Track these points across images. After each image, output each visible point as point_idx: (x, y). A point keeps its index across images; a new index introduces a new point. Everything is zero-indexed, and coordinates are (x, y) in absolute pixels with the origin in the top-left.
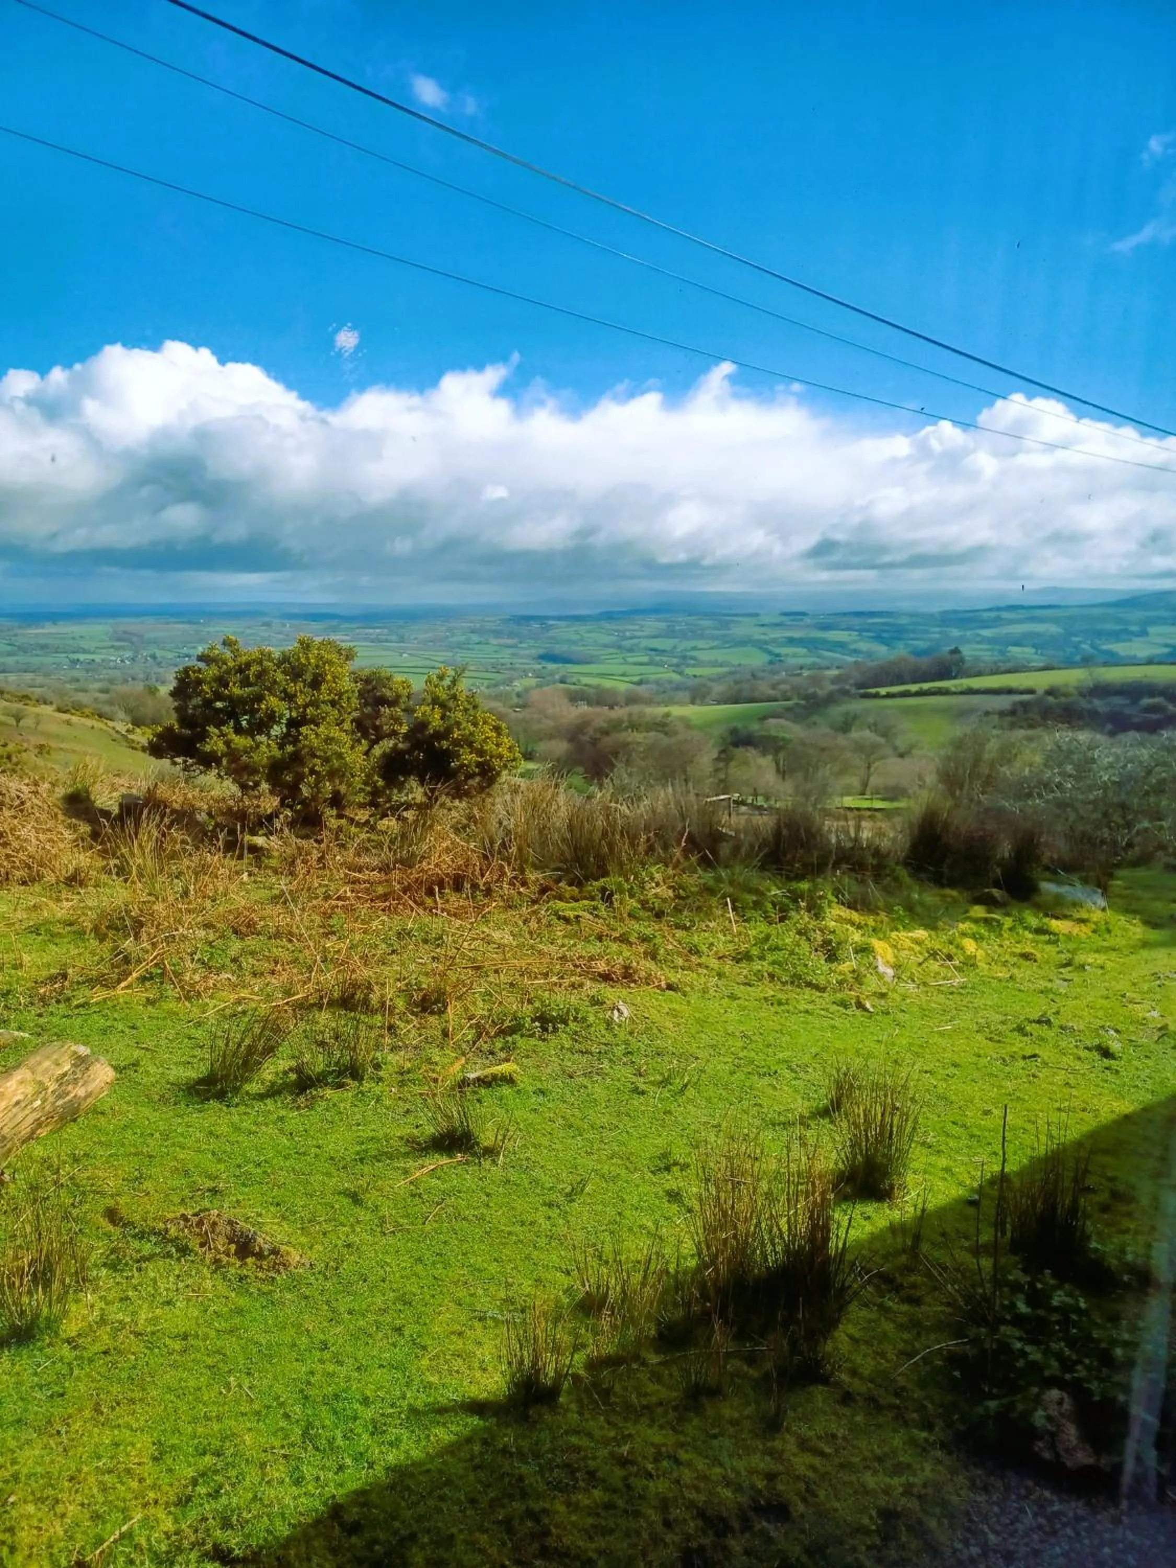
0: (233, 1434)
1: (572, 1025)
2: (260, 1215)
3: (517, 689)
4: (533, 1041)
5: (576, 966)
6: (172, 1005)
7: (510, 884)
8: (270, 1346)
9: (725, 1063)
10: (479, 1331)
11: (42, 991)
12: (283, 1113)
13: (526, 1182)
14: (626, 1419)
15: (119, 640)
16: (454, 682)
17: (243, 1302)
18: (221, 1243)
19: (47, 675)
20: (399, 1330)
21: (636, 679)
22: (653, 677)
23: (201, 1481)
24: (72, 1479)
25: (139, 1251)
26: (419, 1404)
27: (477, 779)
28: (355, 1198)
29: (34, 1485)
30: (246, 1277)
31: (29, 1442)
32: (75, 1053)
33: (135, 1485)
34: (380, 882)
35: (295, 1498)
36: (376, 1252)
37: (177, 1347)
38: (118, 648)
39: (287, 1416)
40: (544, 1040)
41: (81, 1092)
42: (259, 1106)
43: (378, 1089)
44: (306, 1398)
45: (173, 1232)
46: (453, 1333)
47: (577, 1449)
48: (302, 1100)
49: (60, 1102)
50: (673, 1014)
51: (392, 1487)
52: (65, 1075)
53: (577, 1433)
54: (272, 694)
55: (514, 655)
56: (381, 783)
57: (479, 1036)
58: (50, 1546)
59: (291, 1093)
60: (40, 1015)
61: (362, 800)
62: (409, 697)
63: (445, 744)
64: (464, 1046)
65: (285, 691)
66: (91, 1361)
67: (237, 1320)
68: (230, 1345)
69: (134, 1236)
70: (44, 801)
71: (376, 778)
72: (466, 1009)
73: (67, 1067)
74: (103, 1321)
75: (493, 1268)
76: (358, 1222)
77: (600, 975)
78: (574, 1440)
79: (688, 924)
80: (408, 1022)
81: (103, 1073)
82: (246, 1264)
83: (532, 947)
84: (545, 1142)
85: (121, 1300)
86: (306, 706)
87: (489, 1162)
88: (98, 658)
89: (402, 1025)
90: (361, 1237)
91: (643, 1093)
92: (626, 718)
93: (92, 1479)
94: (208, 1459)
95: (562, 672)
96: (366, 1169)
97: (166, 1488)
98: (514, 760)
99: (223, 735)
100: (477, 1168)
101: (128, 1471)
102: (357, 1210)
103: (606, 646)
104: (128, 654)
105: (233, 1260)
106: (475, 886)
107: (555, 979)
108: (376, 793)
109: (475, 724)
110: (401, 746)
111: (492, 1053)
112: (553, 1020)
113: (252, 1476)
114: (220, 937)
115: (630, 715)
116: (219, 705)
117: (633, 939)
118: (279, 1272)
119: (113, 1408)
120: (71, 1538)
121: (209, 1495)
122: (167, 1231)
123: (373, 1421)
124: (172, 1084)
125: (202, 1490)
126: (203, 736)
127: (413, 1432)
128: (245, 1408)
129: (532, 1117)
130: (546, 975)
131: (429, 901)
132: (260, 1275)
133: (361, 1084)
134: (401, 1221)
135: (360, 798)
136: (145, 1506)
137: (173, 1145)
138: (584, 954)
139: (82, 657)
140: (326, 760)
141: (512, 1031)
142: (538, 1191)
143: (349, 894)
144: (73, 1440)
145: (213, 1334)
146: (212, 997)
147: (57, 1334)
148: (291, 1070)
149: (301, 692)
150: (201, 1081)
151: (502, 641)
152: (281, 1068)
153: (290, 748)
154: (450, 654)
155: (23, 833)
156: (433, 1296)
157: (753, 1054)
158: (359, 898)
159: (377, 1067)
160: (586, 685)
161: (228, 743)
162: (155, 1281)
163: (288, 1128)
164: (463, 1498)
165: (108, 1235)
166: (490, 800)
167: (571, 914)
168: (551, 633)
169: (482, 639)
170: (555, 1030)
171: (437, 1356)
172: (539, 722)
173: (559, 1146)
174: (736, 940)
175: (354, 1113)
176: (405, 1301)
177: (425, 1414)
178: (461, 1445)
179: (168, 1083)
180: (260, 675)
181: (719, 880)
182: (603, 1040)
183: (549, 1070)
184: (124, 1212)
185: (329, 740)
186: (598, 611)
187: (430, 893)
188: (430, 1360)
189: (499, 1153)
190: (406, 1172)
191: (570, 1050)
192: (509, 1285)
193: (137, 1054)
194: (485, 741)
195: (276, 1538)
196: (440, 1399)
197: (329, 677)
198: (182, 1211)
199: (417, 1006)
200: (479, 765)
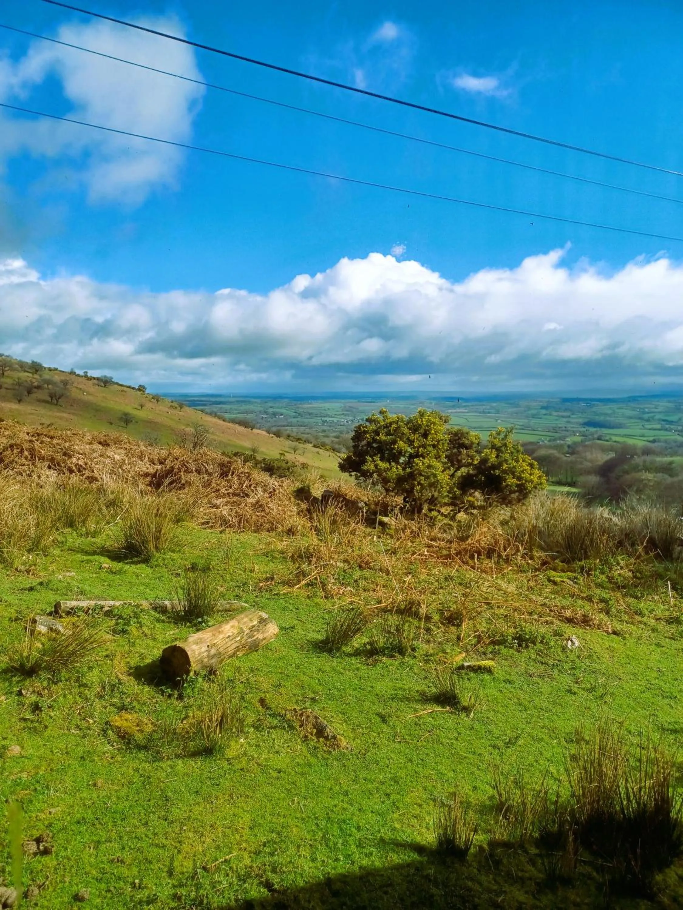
0: (288, 826)
1: (539, 646)
2: (332, 717)
3: (569, 443)
4: (512, 651)
5: (551, 611)
6: (318, 600)
7: (522, 557)
8: (319, 786)
9: (640, 685)
10: (431, 807)
11: (261, 585)
12: (359, 666)
13: (483, 731)
14: (506, 882)
15: (347, 411)
16: (506, 436)
17: (313, 760)
18: (309, 727)
19: (311, 428)
20: (388, 795)
21: (651, 439)
22: (663, 438)
23: (267, 845)
24: (211, 826)
25: (270, 723)
26: (386, 837)
27: (517, 494)
28: (384, 719)
29: (195, 825)
30: (318, 748)
31: (198, 803)
32: (260, 616)
33: (238, 837)
34: (445, 548)
35: (310, 868)
36: (388, 750)
37: (275, 776)
38: (345, 415)
39: (317, 825)
40: (519, 652)
41: (260, 636)
42: (347, 659)
43: (411, 662)
44: (329, 818)
45: (288, 716)
46: (416, 804)
47: (470, 890)
48: (370, 660)
49: (249, 640)
50: (611, 649)
51: (361, 878)
52: (254, 626)
53: (472, 879)
54: (401, 439)
55: (568, 422)
56: (458, 493)
57: (479, 642)
58: (195, 856)
59: (366, 656)
60: (257, 597)
61: (446, 501)
62: (478, 444)
63: (497, 472)
64: (469, 647)
65: (408, 439)
66: (235, 772)
67: (306, 769)
68: (301, 781)
69: (270, 715)
70: (285, 491)
71: (456, 489)
72: (475, 626)
73: (255, 623)
74: (245, 754)
75: (451, 774)
76: (382, 732)
77: (566, 618)
78: (470, 884)
79: (639, 595)
80: (439, 628)
81: (273, 629)
82: (319, 741)
83: (526, 596)
84: (501, 710)
85: (256, 746)
86: (419, 447)
87: (464, 714)
88: (335, 420)
89: (435, 629)
90: (382, 741)
91: (575, 693)
92: (641, 464)
93: (220, 829)
94: (274, 835)
95: (599, 434)
96: (394, 704)
97: (251, 844)
98: (541, 484)
99: (375, 461)
100: (456, 717)
101: (237, 830)
102: (383, 725)
103: (630, 418)
104: (350, 418)
105: (314, 738)
106: (500, 556)
107: (536, 617)
108: (455, 498)
109: (517, 461)
110: (471, 472)
111: (484, 654)
112: (526, 640)
113: (292, 850)
114: (350, 568)
115: (645, 461)
116: (375, 445)
117: (595, 600)
118: (334, 750)
119: (238, 798)
120: (205, 855)
121: (270, 853)
122: (285, 715)
123: (360, 839)
124: (308, 641)
125: (267, 850)
126: (364, 461)
127: (379, 852)
128: (298, 815)
129: (497, 694)
130: (530, 614)
131: (471, 562)
132: (325, 748)
133: (404, 658)
134: (406, 737)
135: (446, 500)
136: (240, 849)
137: (300, 672)
138: (559, 604)
139: (328, 419)
140: (427, 477)
141: (499, 643)
142: (489, 737)
143: (426, 553)
144: (217, 808)
145: (293, 773)
146: (339, 599)
147: (223, 755)
148: (368, 643)
149: (417, 439)
150: (322, 642)
151: (560, 414)
152: (363, 641)
153: (408, 470)
154: (527, 421)
155: (271, 505)
156: (411, 782)
157: (662, 683)
158: (431, 556)
159: (414, 650)
160: (615, 442)
161: (376, 466)
162: (274, 740)
163: (359, 674)
164: (396, 896)
165: (258, 712)
166: (524, 507)
167: (558, 580)
168: (594, 409)
169: (548, 412)
170: (527, 647)
171: (404, 814)
172: (581, 463)
173: (510, 715)
174: (672, 609)
175: (396, 673)
176: (395, 780)
177: (389, 844)
178: (404, 867)
179: (306, 640)
180: (396, 430)
181: (667, 569)
182: (558, 658)
183: (517, 670)
184: (268, 701)
185: (429, 467)
186: (625, 396)
187: (472, 557)
188: (399, 815)
189: (471, 711)
190: (416, 711)
191: (534, 660)
192: (456, 786)
193: (296, 622)
194: (522, 472)
195: (296, 886)
196: (399, 838)
197: (433, 432)
198: (295, 707)
199: (446, 620)
200: (517, 486)
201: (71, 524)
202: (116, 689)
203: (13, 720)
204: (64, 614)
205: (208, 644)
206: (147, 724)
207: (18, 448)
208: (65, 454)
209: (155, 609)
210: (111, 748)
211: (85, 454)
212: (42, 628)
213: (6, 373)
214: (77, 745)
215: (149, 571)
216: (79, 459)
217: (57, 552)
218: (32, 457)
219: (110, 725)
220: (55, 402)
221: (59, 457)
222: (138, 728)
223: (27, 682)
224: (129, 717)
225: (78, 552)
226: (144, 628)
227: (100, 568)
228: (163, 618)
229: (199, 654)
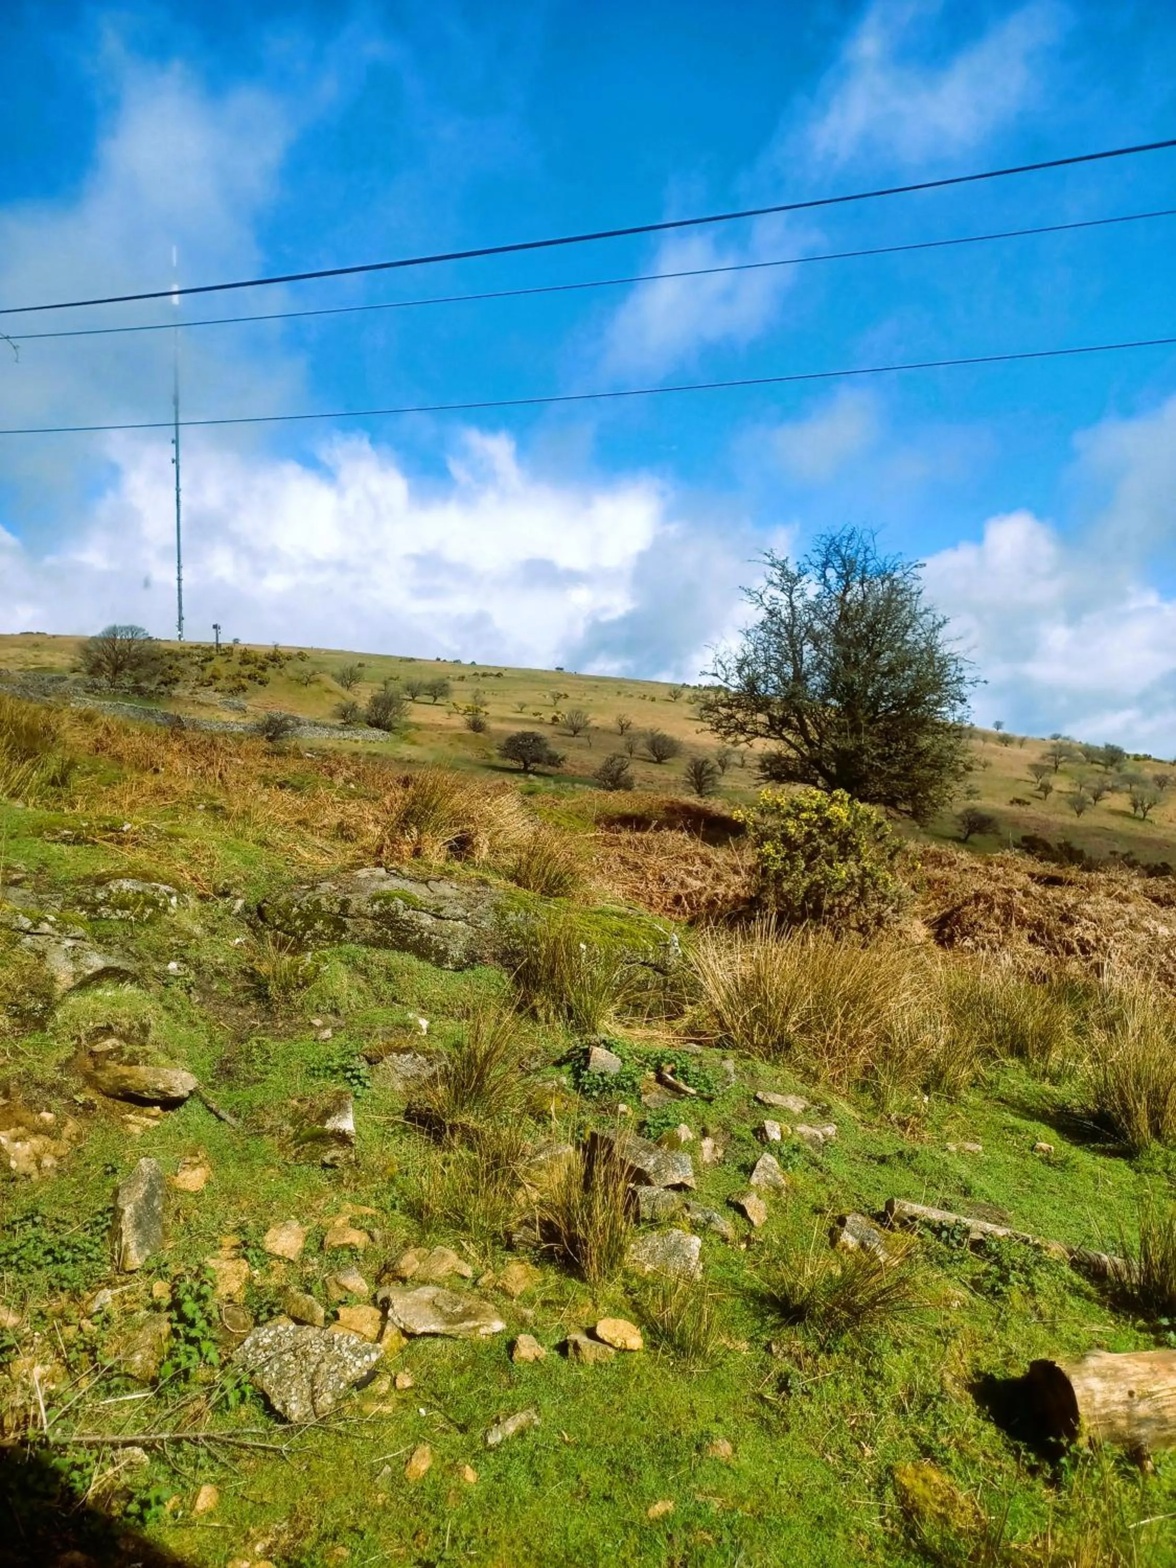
201: (1019, 1051)
202: (931, 1406)
203: (744, 1392)
204: (897, 1224)
205: (1133, 1387)
206: (962, 1509)
207: (986, 902)
208: (1064, 918)
209: (1075, 1265)
210: (878, 1526)
211: (1100, 921)
212: (848, 1239)
213: (1060, 767)
214: (825, 1489)
215: (1131, 1176)
216: (1087, 928)
217: (973, 1098)
218: (1006, 920)
219: (893, 1477)
220: (1141, 814)
221: (1052, 923)
222: (941, 1510)
223: (786, 1333)
224: (935, 1477)
225: (1013, 1106)
226: (1039, 1299)
227: (1032, 1148)
228: (1091, 1289)
229: (1105, 1403)
